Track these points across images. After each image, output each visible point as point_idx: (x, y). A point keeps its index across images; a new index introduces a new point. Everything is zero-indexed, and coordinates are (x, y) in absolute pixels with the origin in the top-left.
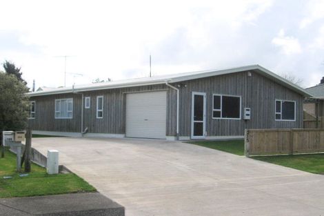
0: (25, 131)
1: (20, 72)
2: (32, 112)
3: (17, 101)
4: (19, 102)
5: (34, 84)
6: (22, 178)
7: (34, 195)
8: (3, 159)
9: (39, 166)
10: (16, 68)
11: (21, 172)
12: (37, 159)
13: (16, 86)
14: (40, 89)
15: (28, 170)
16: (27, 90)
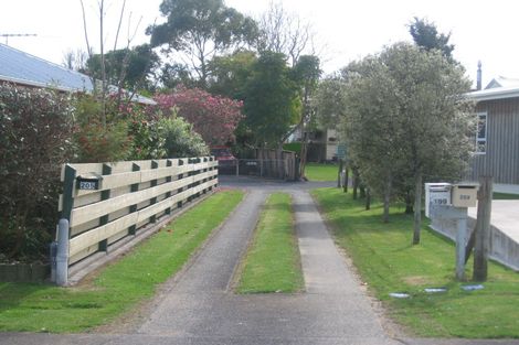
0: (477, 184)
1: (449, 44)
2: (478, 139)
3: (446, 112)
4: (452, 114)
5: (480, 71)
6: (468, 293)
7: (502, 337)
8: (416, 248)
9: (506, 268)
10: (438, 35)
11: (464, 280)
12: (500, 251)
13: (446, 77)
14: (492, 84)
15: (480, 275)
16: (467, 87)
